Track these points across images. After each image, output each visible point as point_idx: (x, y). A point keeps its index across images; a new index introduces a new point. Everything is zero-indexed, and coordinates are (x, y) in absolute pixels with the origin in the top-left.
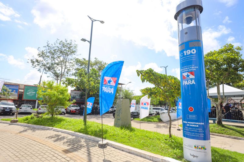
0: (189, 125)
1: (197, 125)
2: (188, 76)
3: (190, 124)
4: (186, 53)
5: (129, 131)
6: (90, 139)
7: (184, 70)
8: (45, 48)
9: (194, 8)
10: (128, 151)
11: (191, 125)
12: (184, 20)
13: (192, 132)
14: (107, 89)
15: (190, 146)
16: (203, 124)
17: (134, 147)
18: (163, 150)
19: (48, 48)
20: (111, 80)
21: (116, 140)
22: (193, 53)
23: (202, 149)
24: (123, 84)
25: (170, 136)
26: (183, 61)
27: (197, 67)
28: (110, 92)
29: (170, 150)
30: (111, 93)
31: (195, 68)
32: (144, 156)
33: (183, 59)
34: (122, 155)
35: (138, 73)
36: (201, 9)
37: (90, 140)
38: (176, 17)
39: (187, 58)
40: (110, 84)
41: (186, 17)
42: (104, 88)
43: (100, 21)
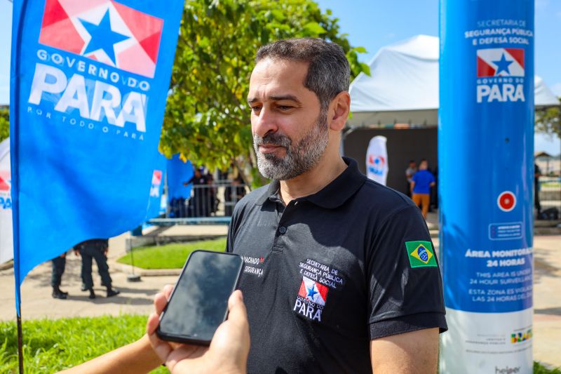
0: (495, 263)
1: (521, 257)
2: (503, 64)
3: (498, 259)
11: (503, 263)
15: (497, 341)
23: (527, 338)
27: (531, 34)
31: (526, 37)
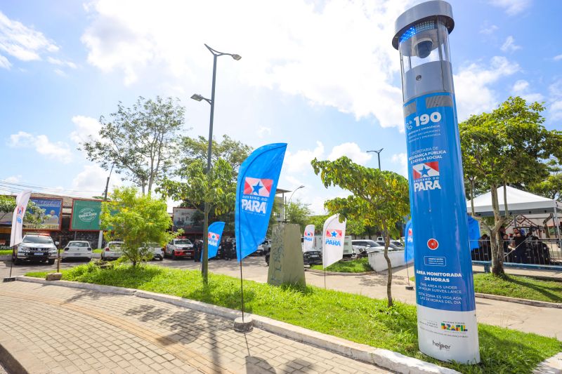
0: (428, 279)
1: (446, 278)
2: (425, 171)
3: (430, 276)
4: (420, 122)
5: (300, 293)
6: (216, 313)
7: (415, 159)
8: (113, 118)
9: (435, 23)
10: (299, 338)
11: (433, 279)
12: (413, 50)
13: (436, 294)
14: (252, 204)
15: (433, 325)
16: (460, 275)
17: (312, 328)
18: (373, 334)
19: (120, 116)
20: (261, 184)
21: (272, 314)
22: (434, 120)
23: (457, 329)
24: (286, 191)
25: (391, 303)
26: (414, 138)
27: (445, 152)
28: (259, 211)
29: (389, 334)
30: (262, 212)
31: (439, 155)
32: (333, 348)
33: (414, 134)
34: (287, 347)
35: (315, 167)
36: (450, 24)
37: (216, 315)
38: (395, 44)
39: (421, 131)
40: (258, 193)
41: (417, 43)
42: (245, 202)
43: (232, 56)
